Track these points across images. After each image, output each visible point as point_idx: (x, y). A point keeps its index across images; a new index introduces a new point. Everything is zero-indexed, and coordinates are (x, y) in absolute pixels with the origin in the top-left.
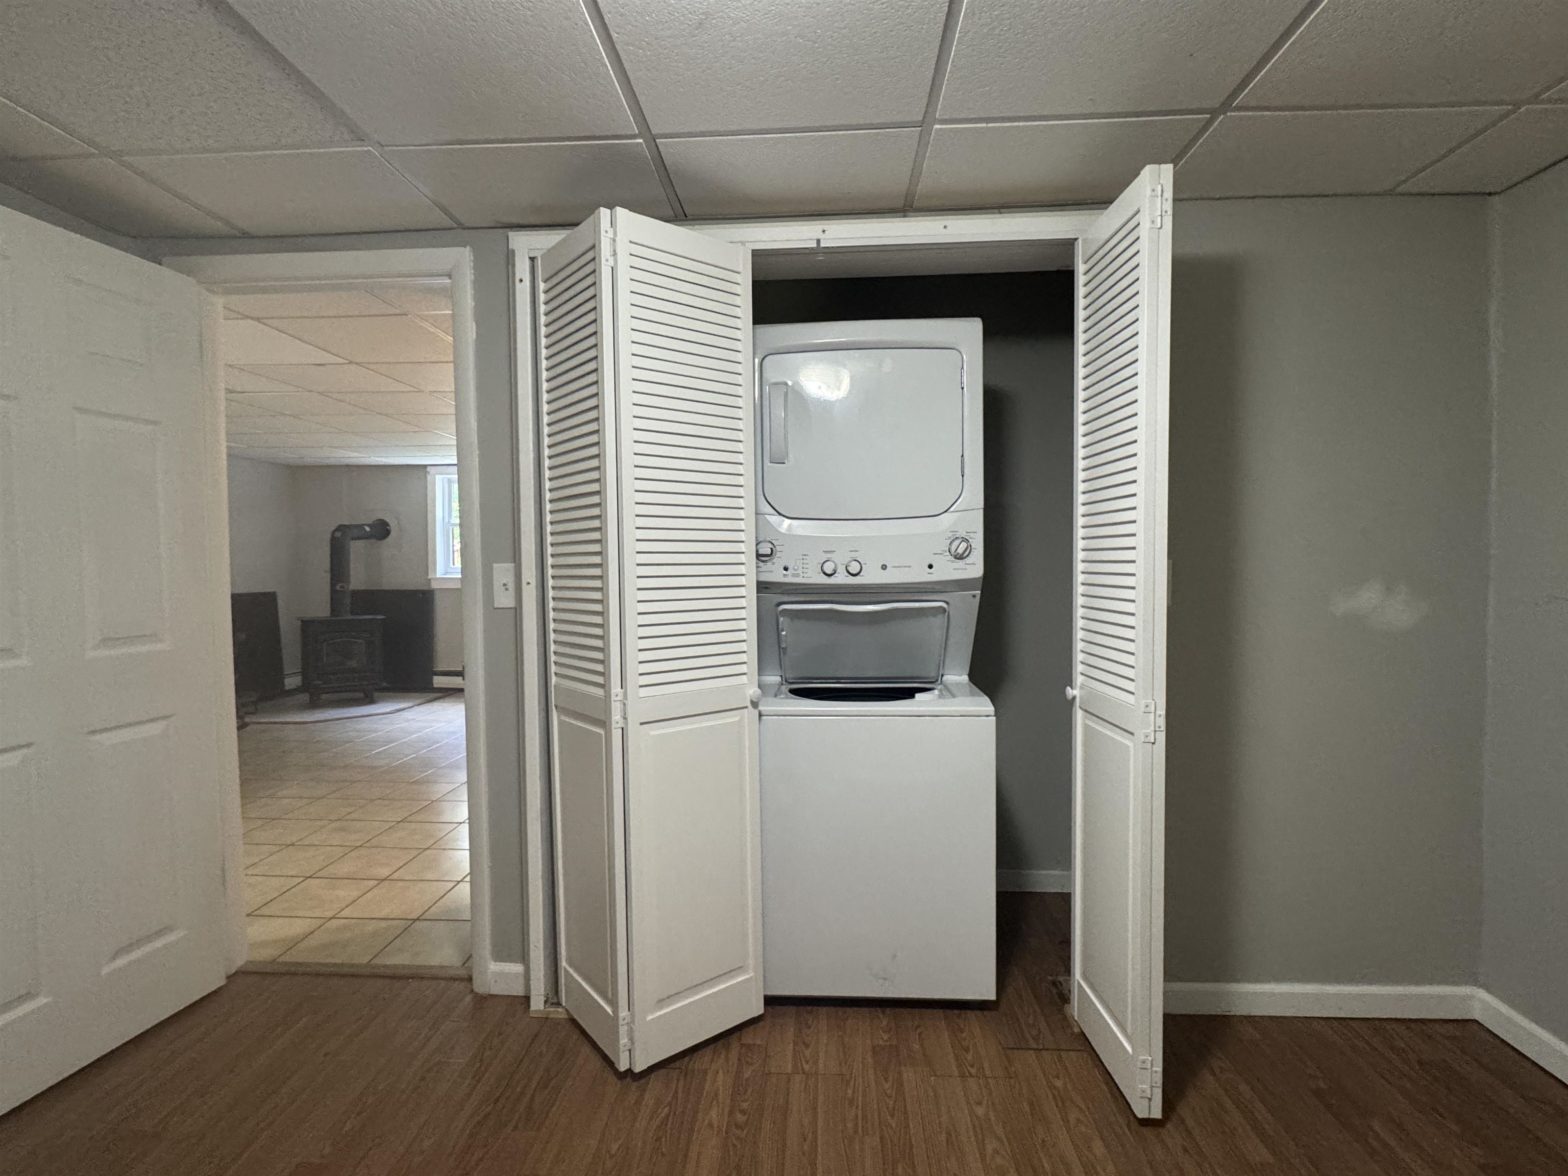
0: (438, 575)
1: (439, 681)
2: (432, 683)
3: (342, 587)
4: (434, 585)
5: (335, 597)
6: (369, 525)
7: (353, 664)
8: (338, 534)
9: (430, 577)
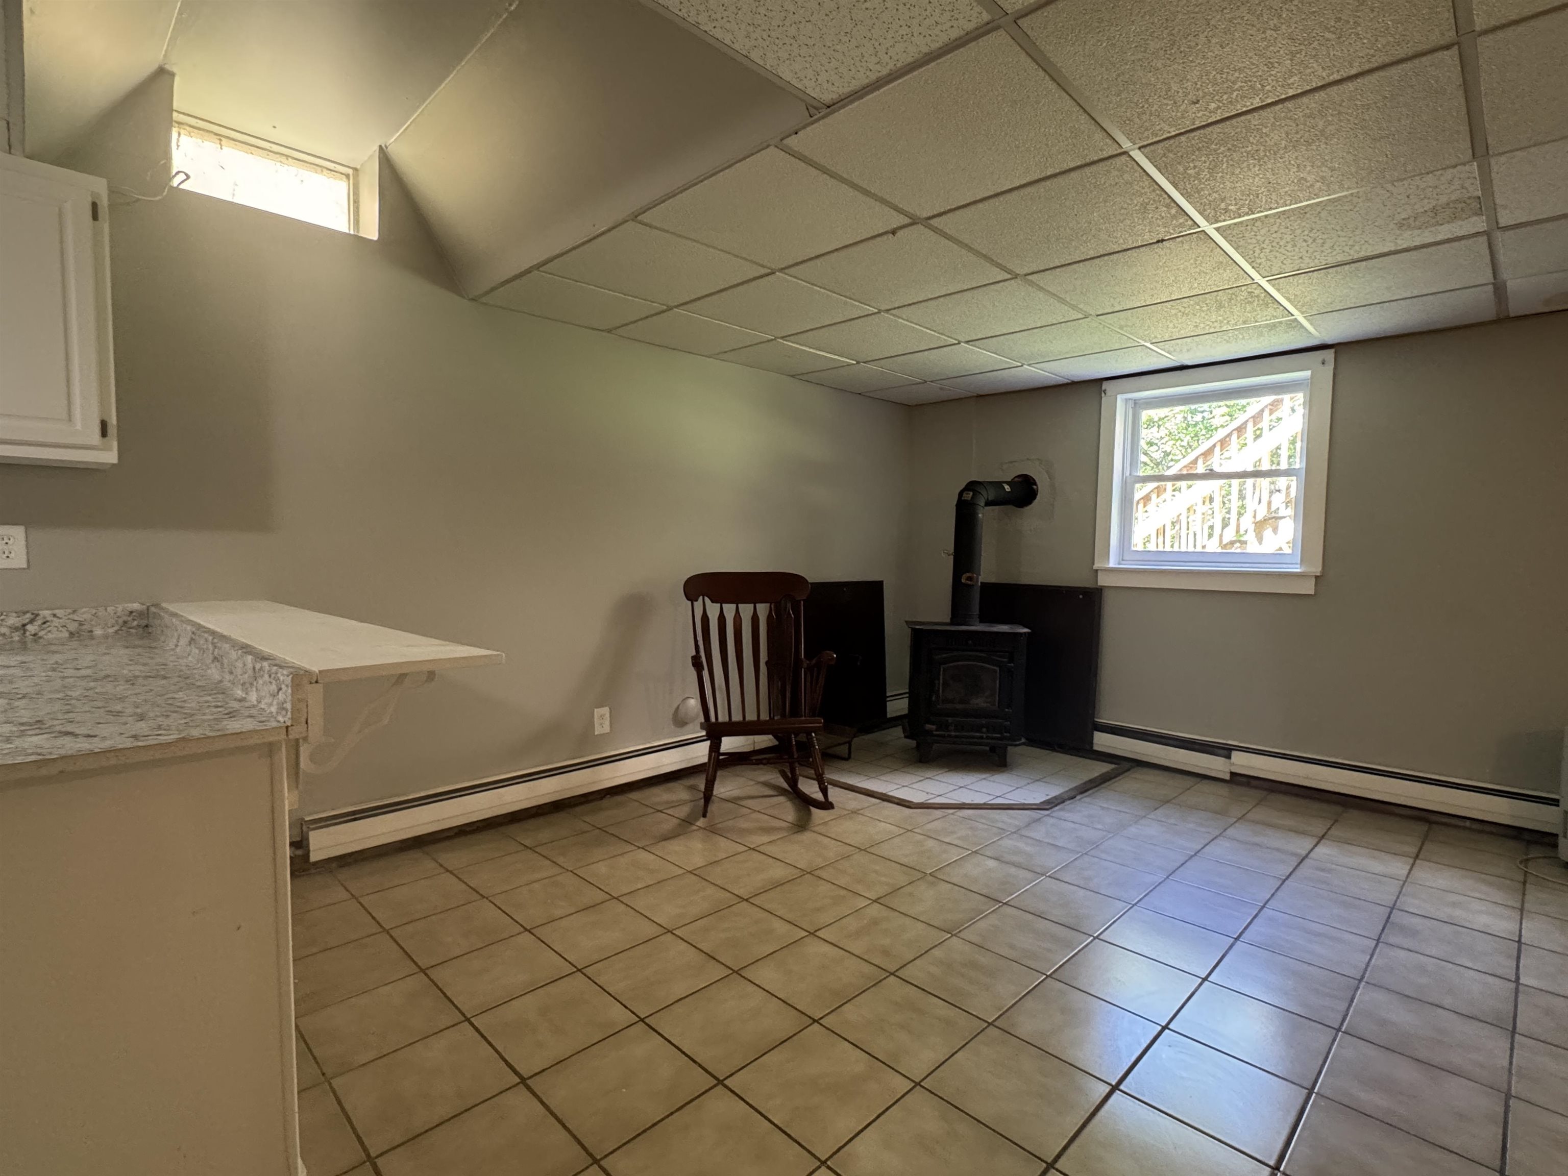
0: (1112, 564)
1: (1103, 741)
2: (1091, 743)
3: (970, 579)
4: (1103, 581)
5: (959, 590)
6: (1008, 483)
7: (979, 702)
8: (968, 496)
9: (1097, 566)
